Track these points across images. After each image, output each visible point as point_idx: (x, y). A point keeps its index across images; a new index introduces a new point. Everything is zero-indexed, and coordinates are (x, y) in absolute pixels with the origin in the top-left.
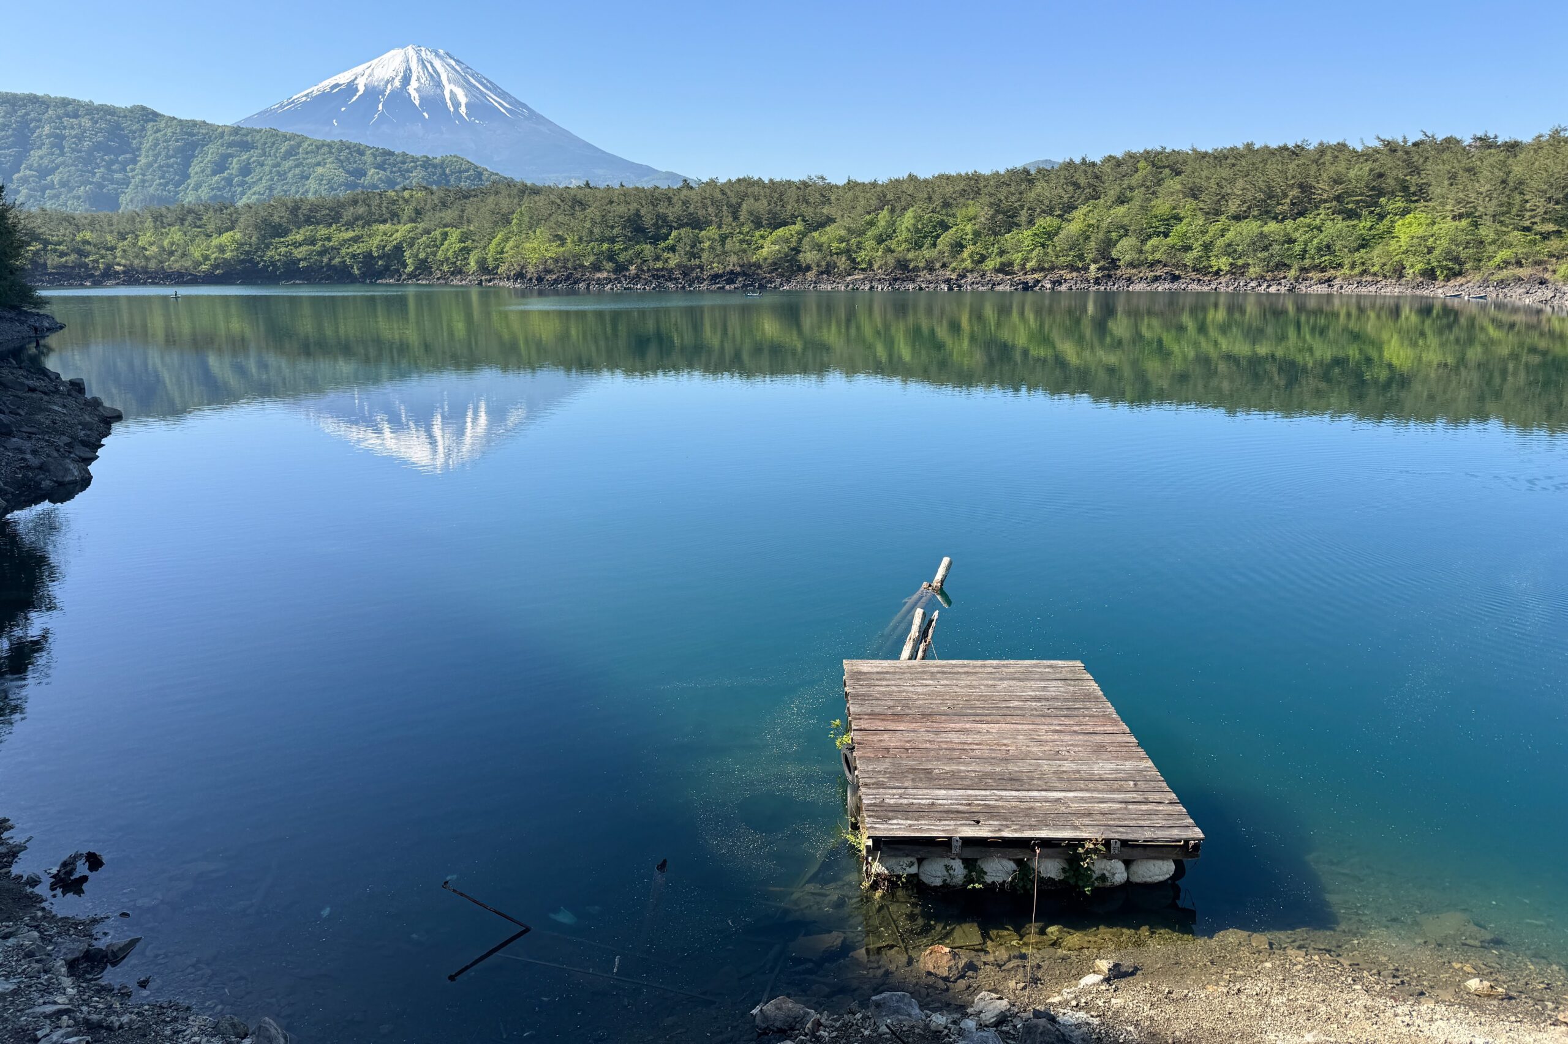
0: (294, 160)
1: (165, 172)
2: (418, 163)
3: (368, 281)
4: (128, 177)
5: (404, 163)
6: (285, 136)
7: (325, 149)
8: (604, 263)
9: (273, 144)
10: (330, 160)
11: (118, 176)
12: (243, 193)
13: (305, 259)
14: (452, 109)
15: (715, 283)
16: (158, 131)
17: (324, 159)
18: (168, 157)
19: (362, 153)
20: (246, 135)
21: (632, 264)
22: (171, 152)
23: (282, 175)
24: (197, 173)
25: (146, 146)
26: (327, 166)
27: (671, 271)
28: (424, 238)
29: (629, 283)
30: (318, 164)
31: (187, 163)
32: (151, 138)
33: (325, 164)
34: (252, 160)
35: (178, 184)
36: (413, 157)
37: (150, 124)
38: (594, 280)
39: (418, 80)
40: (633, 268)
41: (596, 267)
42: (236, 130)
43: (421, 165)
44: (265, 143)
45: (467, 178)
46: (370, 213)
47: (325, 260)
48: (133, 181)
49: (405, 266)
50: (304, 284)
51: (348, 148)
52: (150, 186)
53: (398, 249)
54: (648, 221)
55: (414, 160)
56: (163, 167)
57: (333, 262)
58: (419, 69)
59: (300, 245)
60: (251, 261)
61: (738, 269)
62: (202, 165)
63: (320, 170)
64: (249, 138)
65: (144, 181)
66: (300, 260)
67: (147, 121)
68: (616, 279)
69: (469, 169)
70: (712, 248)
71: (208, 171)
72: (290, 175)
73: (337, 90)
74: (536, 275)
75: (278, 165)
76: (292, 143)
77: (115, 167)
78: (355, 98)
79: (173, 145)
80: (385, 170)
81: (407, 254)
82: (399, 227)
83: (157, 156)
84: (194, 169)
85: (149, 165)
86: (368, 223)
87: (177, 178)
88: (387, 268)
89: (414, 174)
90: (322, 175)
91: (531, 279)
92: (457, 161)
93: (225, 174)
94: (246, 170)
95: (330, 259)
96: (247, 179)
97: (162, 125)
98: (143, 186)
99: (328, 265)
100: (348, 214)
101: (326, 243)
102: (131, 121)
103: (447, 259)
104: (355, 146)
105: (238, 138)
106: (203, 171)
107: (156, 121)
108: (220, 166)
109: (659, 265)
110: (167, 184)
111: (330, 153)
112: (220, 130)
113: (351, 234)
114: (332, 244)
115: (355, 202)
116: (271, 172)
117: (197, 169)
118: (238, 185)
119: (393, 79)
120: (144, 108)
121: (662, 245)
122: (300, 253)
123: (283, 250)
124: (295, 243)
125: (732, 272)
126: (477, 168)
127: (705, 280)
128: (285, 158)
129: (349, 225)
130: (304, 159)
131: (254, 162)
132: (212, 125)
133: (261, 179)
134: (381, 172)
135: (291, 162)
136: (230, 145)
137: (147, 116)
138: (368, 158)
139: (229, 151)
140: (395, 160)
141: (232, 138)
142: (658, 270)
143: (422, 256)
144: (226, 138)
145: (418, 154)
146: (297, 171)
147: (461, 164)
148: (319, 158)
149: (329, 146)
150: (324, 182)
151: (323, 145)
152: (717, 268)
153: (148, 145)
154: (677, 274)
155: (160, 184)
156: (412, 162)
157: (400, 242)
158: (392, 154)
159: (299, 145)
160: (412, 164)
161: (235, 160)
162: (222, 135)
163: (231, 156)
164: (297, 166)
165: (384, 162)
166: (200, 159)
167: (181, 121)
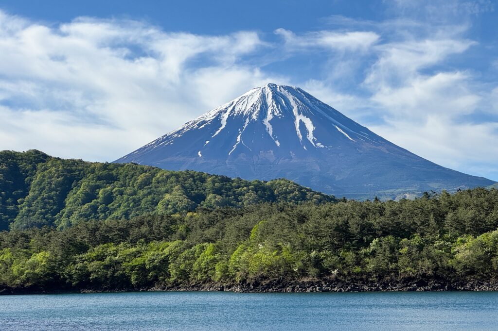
0: (148, 189)
1: (46, 203)
2: (250, 187)
3: (141, 290)
4: (18, 208)
5: (238, 187)
6: (142, 169)
7: (173, 179)
8: (309, 269)
9: (133, 176)
10: (177, 187)
11: (11, 207)
12: (105, 217)
13: (95, 272)
14: (301, 137)
15: (407, 286)
16: (46, 169)
17: (172, 187)
18: (51, 190)
19: (203, 180)
20: (112, 170)
21: (334, 269)
22: (53, 186)
23: (137, 203)
24: (70, 203)
25: (34, 182)
26: (174, 192)
27: (369, 275)
28: (186, 252)
29: (328, 286)
30: (167, 192)
31: (63, 195)
32: (39, 175)
33: (172, 191)
34: (114, 190)
35: (54, 214)
36: (246, 182)
37: (41, 164)
38: (298, 284)
39: (273, 113)
40: (335, 272)
41: (303, 273)
42: (105, 166)
43: (252, 189)
44: (127, 176)
45: (293, 198)
46: (151, 232)
47: (110, 273)
48: (21, 211)
49: (169, 276)
50: (92, 292)
51: (192, 176)
52: (33, 215)
53: (165, 262)
54: (354, 229)
55: (247, 185)
56: (45, 199)
57: (116, 274)
58: (274, 104)
59: (93, 260)
60: (54, 274)
61: (430, 272)
62: (75, 195)
63: (167, 196)
64: (114, 172)
65: (29, 211)
66: (92, 272)
67: (37, 162)
68: (317, 283)
69: (295, 190)
70: (409, 253)
71: (80, 201)
72: (143, 202)
73: (203, 126)
74: (253, 281)
75: (135, 193)
76: (147, 174)
77: (9, 200)
78: (217, 133)
79: (55, 180)
80: (221, 194)
81: (171, 265)
82: (169, 243)
83: (41, 191)
84: (70, 199)
85: (35, 198)
86: (148, 241)
87: (55, 207)
88: (156, 278)
89: (246, 197)
90: (168, 201)
91: (249, 284)
92: (284, 184)
93: (92, 203)
94: (109, 199)
95: (114, 272)
96: (109, 206)
97: (49, 164)
98: (27, 216)
99: (112, 276)
100: (134, 233)
101: (113, 257)
102: (26, 162)
103: (201, 270)
104: (198, 175)
105: (106, 172)
106: (75, 202)
107: (44, 162)
108: (90, 196)
109: (358, 269)
110: (46, 213)
111: (177, 181)
112: (93, 166)
113: (133, 250)
114: (117, 258)
115: (142, 223)
116: (128, 199)
117: (71, 200)
118: (102, 212)
119: (251, 114)
120: (37, 152)
121: (363, 251)
122: (92, 266)
123: (80, 265)
124: (89, 258)
125: (424, 275)
126: (302, 188)
127: (398, 282)
128: (141, 187)
129: (133, 243)
130: (156, 187)
131: (116, 191)
132: (87, 163)
133: (119, 206)
134: (218, 197)
135: (145, 191)
136: (99, 178)
137: (38, 158)
138: (208, 184)
139: (98, 183)
140: (231, 185)
141: (101, 172)
142: (357, 274)
143: (182, 267)
144: (97, 172)
145: (252, 180)
146: (150, 197)
147: (287, 186)
148: (168, 186)
149: (177, 176)
150: (170, 206)
151: (172, 175)
152: (410, 271)
153: (36, 181)
154: (374, 278)
155: (41, 213)
156: (246, 186)
157: (167, 256)
158: (228, 180)
159: (153, 175)
160: (245, 188)
161: (101, 191)
162: (93, 171)
163: (99, 187)
164: (149, 194)
165: (221, 188)
166: (74, 191)
167: (63, 160)
